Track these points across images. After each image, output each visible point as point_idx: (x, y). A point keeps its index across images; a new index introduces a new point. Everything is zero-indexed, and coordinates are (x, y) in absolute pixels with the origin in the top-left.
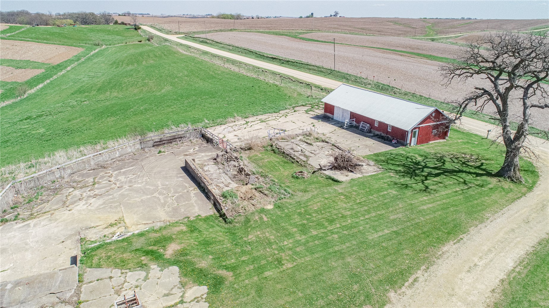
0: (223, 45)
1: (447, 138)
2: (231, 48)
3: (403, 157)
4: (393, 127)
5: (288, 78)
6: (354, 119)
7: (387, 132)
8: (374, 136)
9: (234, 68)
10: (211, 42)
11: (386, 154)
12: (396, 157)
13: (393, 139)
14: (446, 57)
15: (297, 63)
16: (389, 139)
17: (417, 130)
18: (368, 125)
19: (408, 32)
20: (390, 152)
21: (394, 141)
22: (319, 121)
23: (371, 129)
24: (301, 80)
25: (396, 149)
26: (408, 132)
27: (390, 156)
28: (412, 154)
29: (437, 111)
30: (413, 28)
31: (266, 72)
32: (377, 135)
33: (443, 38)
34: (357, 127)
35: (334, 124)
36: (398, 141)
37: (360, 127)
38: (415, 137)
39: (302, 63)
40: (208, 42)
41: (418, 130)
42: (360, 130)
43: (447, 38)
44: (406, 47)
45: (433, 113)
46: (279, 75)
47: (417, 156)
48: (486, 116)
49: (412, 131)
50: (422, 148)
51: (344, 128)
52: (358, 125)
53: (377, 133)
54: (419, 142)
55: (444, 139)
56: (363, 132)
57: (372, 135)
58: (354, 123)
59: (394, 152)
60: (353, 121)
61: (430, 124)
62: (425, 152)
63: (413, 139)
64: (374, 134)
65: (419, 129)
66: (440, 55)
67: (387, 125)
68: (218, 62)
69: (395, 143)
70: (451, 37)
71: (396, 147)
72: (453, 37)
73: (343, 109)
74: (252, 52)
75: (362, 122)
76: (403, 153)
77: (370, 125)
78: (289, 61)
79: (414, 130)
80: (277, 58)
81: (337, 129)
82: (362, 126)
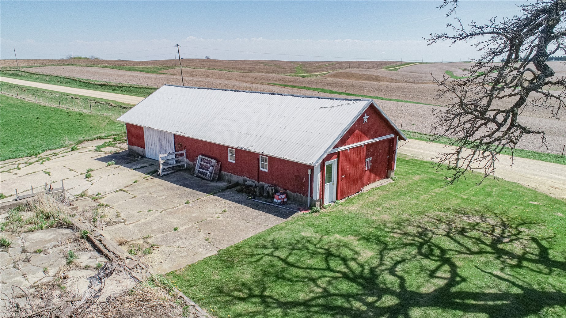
0: (37, 76)
1: (392, 174)
2: (47, 78)
3: (313, 254)
4: (271, 160)
5: (107, 103)
6: (184, 152)
7: (259, 176)
8: (228, 188)
9: (30, 99)
10: (23, 74)
11: (257, 247)
12: (291, 259)
13: (276, 191)
14: (321, 87)
15: (133, 87)
16: (265, 194)
17: (334, 161)
18: (214, 162)
19: (279, 71)
20: (270, 238)
21: (278, 199)
22: (109, 165)
23: (221, 170)
24: (124, 104)
25: (288, 223)
26: (312, 168)
27: (271, 255)
28: (339, 237)
29: (372, 109)
30: (284, 68)
31: (77, 98)
32: (237, 184)
33: (313, 75)
34: (190, 170)
35: (141, 167)
36: (287, 197)
37: (197, 169)
38: (330, 180)
39: (141, 86)
40: (20, 74)
41: (336, 160)
42: (197, 176)
43: (316, 75)
44: (279, 81)
45: (363, 115)
46: (94, 100)
47: (351, 239)
48: (412, 134)
49: (323, 164)
50: (353, 208)
51: (158, 176)
52: (191, 163)
53: (236, 178)
54: (342, 191)
55: (387, 177)
56: (204, 179)
57: (224, 184)
58: (185, 161)
59: (283, 236)
60: (182, 155)
61: (360, 144)
62: (367, 222)
63: (327, 186)
64: (229, 182)
65: (338, 157)
66: (314, 87)
67: (255, 156)
68: (12, 94)
69: (283, 203)
70: (319, 74)
71: (285, 216)
72: (322, 74)
73: (160, 132)
74: (75, 80)
75: (200, 156)
76: (308, 234)
77: (218, 161)
78: (123, 86)
79: (327, 163)
80: (107, 84)
81: (140, 180)
82: (201, 166)
